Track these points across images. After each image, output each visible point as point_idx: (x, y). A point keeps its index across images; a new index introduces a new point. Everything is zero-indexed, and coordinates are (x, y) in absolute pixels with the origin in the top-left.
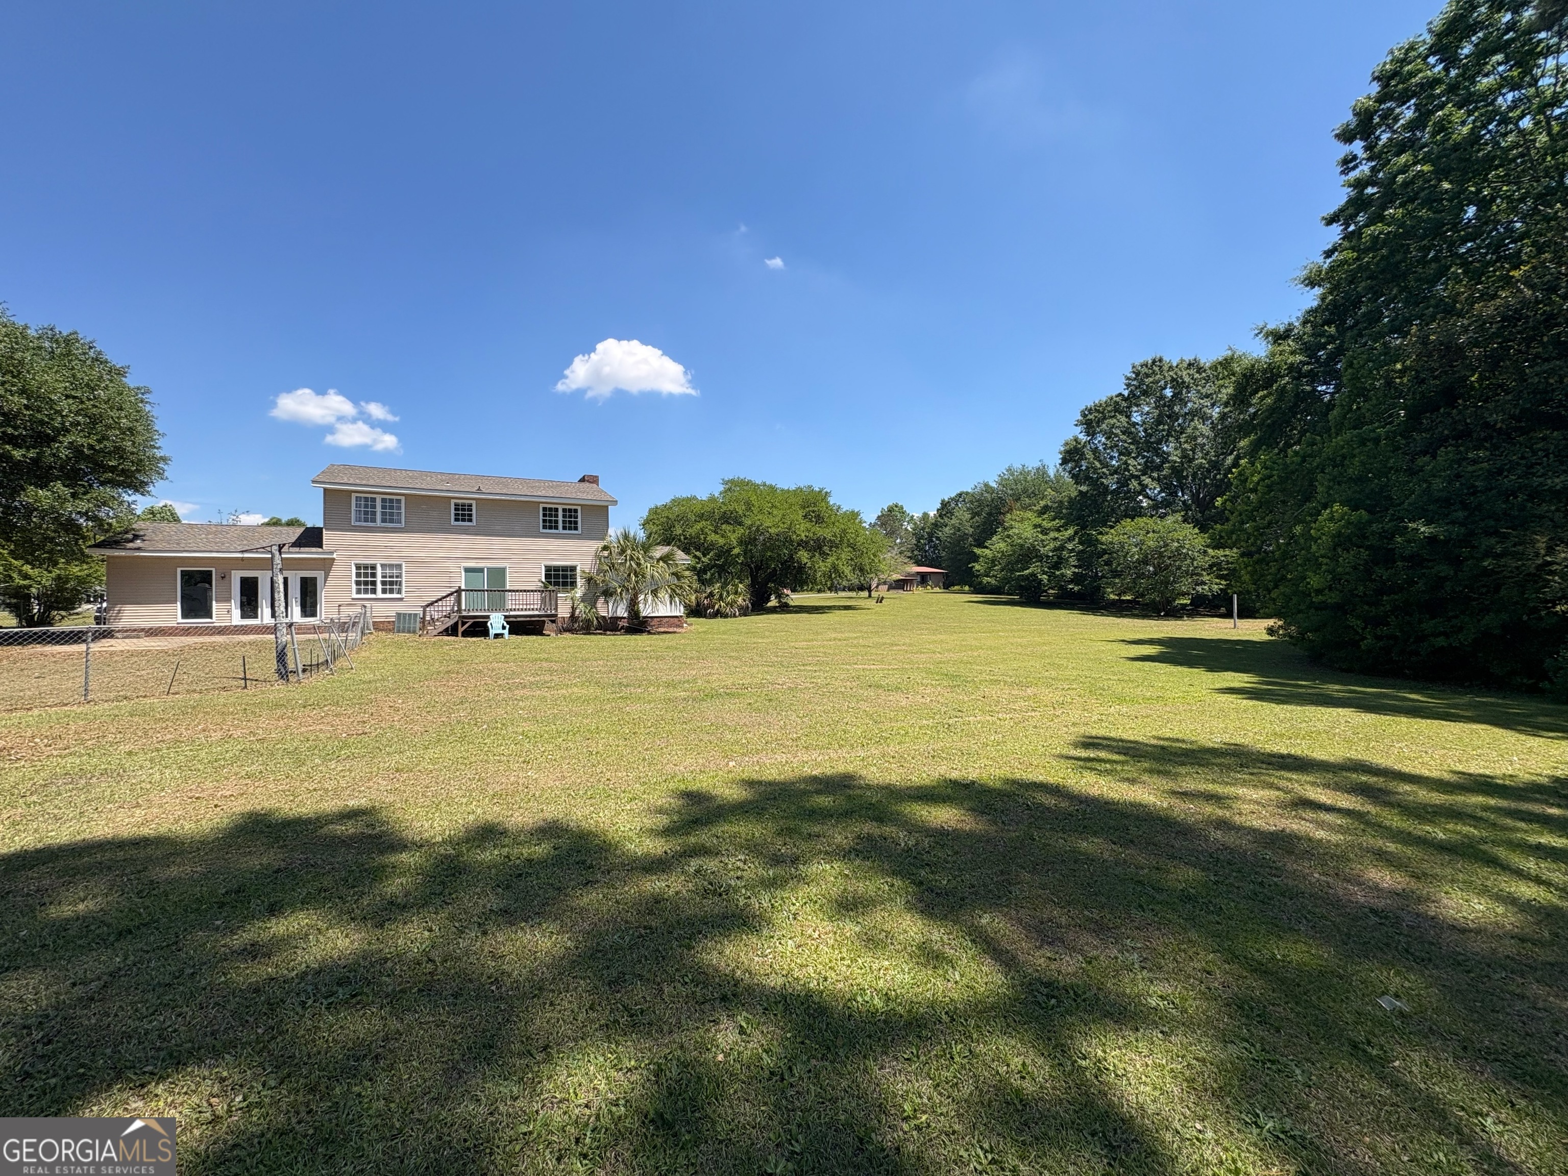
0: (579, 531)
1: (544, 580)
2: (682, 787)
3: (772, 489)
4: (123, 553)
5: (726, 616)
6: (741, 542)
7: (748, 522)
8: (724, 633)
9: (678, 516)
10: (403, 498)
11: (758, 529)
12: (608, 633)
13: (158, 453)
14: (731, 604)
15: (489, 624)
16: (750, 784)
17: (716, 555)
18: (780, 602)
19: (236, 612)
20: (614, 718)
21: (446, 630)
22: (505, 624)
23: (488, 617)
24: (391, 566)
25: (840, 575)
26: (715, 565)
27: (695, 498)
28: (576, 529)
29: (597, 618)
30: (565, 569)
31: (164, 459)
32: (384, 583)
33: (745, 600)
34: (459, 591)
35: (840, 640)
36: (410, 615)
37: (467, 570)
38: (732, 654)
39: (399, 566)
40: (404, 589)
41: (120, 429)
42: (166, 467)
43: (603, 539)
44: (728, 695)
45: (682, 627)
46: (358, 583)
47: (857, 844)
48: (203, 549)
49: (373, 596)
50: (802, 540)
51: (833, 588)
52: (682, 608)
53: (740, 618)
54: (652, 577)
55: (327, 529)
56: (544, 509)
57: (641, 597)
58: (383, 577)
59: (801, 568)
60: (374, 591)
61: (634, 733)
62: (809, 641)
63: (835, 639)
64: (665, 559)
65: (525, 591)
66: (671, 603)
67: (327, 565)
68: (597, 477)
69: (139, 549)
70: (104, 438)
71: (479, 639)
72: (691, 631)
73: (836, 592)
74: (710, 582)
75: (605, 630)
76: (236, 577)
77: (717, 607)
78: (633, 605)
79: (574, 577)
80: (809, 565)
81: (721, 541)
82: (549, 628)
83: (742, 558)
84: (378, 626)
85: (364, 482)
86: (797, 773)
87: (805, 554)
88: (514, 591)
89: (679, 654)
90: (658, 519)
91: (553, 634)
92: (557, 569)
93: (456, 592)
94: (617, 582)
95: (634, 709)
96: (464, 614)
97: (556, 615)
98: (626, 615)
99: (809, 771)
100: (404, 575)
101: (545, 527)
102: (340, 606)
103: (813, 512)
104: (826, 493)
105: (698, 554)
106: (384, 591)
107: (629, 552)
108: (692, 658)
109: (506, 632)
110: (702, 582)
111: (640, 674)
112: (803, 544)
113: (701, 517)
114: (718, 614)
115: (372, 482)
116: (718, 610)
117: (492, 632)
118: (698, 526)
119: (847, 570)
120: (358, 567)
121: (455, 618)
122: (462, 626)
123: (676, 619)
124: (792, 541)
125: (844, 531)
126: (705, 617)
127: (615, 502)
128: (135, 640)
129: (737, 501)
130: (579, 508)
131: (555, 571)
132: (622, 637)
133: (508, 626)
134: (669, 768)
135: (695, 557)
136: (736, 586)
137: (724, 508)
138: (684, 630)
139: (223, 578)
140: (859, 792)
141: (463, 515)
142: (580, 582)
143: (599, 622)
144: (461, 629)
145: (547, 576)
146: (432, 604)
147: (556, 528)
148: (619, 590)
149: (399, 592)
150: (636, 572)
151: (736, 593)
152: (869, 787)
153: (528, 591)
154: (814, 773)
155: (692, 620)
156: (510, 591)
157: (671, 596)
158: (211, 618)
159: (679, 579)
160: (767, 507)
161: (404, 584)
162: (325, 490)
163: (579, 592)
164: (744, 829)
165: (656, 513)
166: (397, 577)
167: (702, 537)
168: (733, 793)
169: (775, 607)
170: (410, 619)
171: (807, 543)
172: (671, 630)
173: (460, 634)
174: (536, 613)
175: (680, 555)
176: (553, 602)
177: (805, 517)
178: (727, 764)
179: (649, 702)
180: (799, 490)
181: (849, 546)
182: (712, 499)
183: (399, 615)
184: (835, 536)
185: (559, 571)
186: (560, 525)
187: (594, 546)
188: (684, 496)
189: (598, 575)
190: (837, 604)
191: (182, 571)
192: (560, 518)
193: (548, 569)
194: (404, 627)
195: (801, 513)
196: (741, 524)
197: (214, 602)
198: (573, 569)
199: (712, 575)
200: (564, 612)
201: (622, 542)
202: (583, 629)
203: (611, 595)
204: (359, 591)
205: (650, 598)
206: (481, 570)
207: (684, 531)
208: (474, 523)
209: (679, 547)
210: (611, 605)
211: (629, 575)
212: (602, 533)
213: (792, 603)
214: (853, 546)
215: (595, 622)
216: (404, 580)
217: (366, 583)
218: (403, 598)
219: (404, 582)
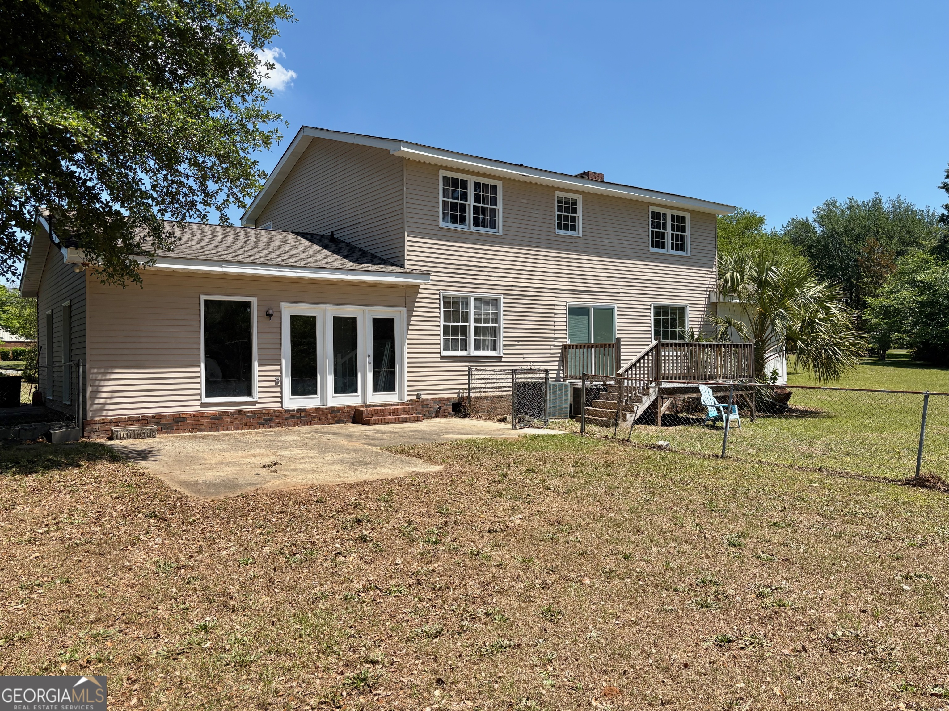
0: (688, 252)
1: (653, 327)
10: (500, 182)
19: (287, 384)
24: (487, 302)
28: (685, 248)
30: (674, 310)
32: (477, 331)
37: (573, 311)
39: (495, 302)
40: (502, 342)
46: (446, 330)
49: (464, 353)
56: (652, 214)
58: (477, 320)
60: (466, 346)
67: (409, 297)
76: (286, 315)
92: (666, 310)
100: (501, 316)
101: (652, 244)
106: (477, 345)
120: (446, 302)
121: (653, 392)
122: (662, 405)
130: (688, 215)
131: (664, 313)
139: (269, 316)
141: (567, 218)
145: (657, 322)
147: (665, 246)
149: (495, 347)
158: (252, 394)
161: (501, 334)
166: (493, 320)
185: (668, 313)
186: (669, 241)
187: (704, 275)
191: (205, 302)
192: (668, 231)
193: (658, 311)
197: (256, 363)
198: (682, 312)
204: (446, 345)
206: (587, 312)
208: (579, 233)
212: (710, 257)
216: (503, 326)
217: (455, 330)
218: (501, 357)
219: (502, 330)
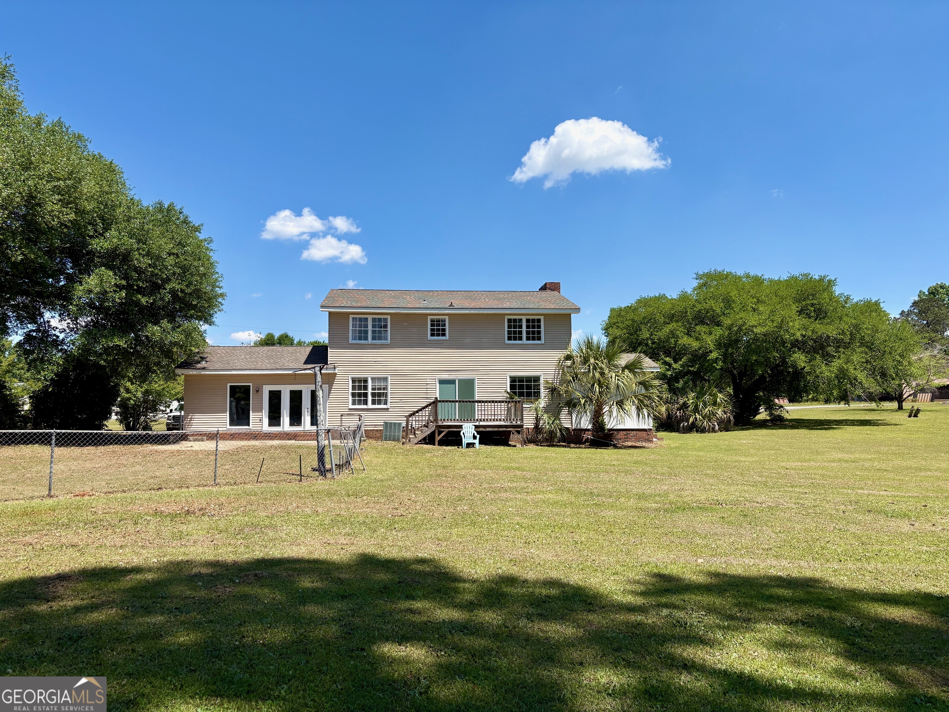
0: (542, 341)
1: (509, 390)
2: (656, 571)
3: (758, 281)
4: (194, 372)
5: (702, 430)
6: (719, 345)
7: (727, 322)
8: (700, 449)
9: (644, 318)
10: (389, 317)
11: (740, 329)
12: (573, 445)
13: (219, 291)
14: (709, 417)
15: (462, 434)
16: (717, 575)
17: (690, 360)
18: (771, 414)
19: (266, 421)
20: (591, 519)
21: (424, 439)
22: (476, 434)
23: (461, 427)
24: (379, 379)
25: (853, 382)
26: (689, 372)
27: (663, 297)
28: (539, 339)
29: (560, 430)
30: (529, 379)
31: (222, 295)
32: (373, 395)
33: (725, 413)
34: (435, 403)
35: (846, 461)
36: (395, 424)
37: (442, 382)
38: (708, 472)
39: (385, 379)
40: (389, 400)
41: (199, 275)
42: (223, 302)
43: (566, 349)
44: (701, 508)
45: (651, 441)
46: (353, 395)
47: (806, 619)
48: (245, 367)
49: (365, 407)
50: (797, 340)
51: (844, 398)
52: (651, 421)
53: (720, 433)
54: (618, 386)
55: (331, 348)
56: (509, 321)
57: (606, 409)
58: (373, 389)
59: (798, 374)
60: (366, 403)
61: (611, 532)
62: (806, 461)
63: (840, 460)
64: (631, 367)
65: (493, 402)
66: (639, 415)
67: (330, 379)
68: (558, 284)
69: (204, 368)
70: (190, 283)
71: (453, 448)
72: (661, 446)
73: (847, 402)
74: (683, 392)
75: (569, 443)
76: (266, 389)
77: (691, 420)
78: (597, 415)
79: (538, 387)
80: (807, 369)
81: (695, 345)
82: (514, 438)
83: (720, 363)
84: (370, 435)
85: (359, 305)
86: (762, 572)
87: (803, 357)
88: (483, 402)
89: (648, 469)
90: (622, 322)
91: (519, 445)
92: (521, 379)
93: (433, 403)
94: (580, 392)
95: (609, 514)
96: (440, 423)
97: (521, 426)
98: (590, 427)
99: (775, 573)
100: (389, 387)
101: (509, 339)
102: (342, 416)
103: (812, 305)
104: (830, 281)
105: (668, 359)
106: (373, 403)
107: (592, 361)
108: (663, 474)
109: (477, 441)
110: (673, 390)
111: (610, 486)
112: (798, 345)
113: (671, 318)
114: (693, 428)
115: (364, 304)
116: (693, 423)
117: (465, 441)
118: (667, 329)
119: (861, 376)
120: (354, 381)
121: (432, 428)
122: (439, 435)
123: (644, 433)
124: (783, 343)
125: (857, 327)
126: (677, 430)
127: (578, 310)
128: (201, 443)
129: (713, 297)
130: (542, 318)
131: (519, 381)
132: (587, 450)
133: (478, 436)
134: (645, 559)
135: (665, 363)
136: (715, 396)
137: (699, 307)
138: (653, 445)
139: (257, 391)
140: (820, 590)
141: (438, 330)
142: (543, 392)
143: (562, 434)
144: (438, 438)
145: (512, 387)
146: (413, 414)
147: (521, 339)
148: (583, 401)
149: (386, 403)
150: (599, 381)
151: (715, 403)
152: (832, 589)
153: (496, 402)
154: (779, 574)
155: (661, 434)
156: (480, 402)
157: (638, 408)
158: (249, 425)
159: (646, 388)
160: (751, 301)
161: (389, 396)
162: (330, 313)
163: (542, 402)
164: (707, 599)
165: (619, 316)
166: (384, 389)
167: (672, 340)
168: (701, 579)
169: (765, 421)
170: (395, 428)
171: (804, 343)
172: (638, 444)
173: (437, 443)
174: (502, 423)
175: (648, 363)
176: (519, 413)
177: (800, 312)
178: (696, 561)
179: (622, 510)
180: (794, 279)
181: (862, 345)
182: (684, 297)
183: (386, 424)
184: (843, 333)
185: (523, 381)
186: (524, 335)
187: (558, 355)
188: (652, 295)
189: (562, 385)
190: (851, 418)
191: (231, 386)
192: (524, 329)
193: (513, 380)
194: (390, 435)
195: (795, 308)
196: (718, 324)
197: (251, 412)
198: (537, 379)
199: (686, 383)
200: (529, 423)
201: (584, 351)
202: (546, 440)
203: (575, 406)
204: (354, 403)
205: (615, 408)
206: (452, 382)
207: (651, 334)
208: (447, 337)
209: (645, 353)
210: (574, 416)
211: (593, 385)
212: (565, 342)
213: (787, 416)
214: (869, 346)
215: (559, 434)
216: (389, 392)
217: (360, 395)
218: (388, 409)
219: (389, 394)
